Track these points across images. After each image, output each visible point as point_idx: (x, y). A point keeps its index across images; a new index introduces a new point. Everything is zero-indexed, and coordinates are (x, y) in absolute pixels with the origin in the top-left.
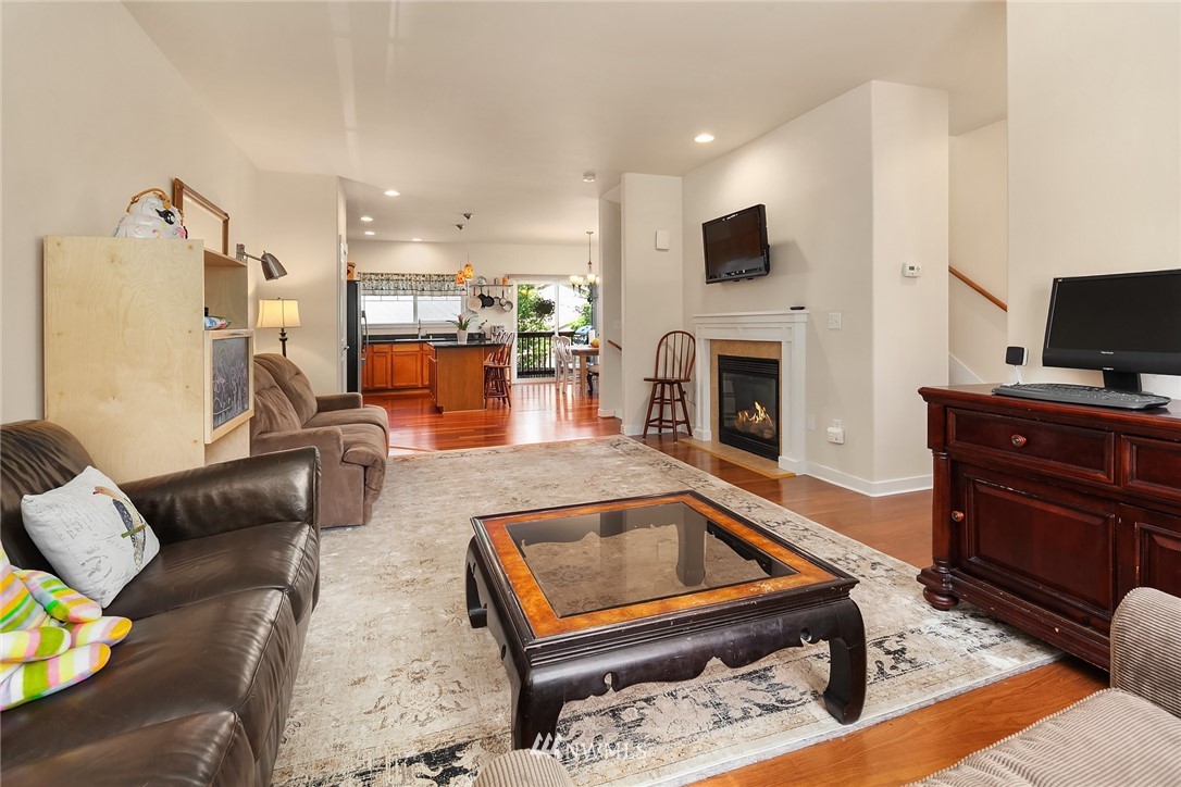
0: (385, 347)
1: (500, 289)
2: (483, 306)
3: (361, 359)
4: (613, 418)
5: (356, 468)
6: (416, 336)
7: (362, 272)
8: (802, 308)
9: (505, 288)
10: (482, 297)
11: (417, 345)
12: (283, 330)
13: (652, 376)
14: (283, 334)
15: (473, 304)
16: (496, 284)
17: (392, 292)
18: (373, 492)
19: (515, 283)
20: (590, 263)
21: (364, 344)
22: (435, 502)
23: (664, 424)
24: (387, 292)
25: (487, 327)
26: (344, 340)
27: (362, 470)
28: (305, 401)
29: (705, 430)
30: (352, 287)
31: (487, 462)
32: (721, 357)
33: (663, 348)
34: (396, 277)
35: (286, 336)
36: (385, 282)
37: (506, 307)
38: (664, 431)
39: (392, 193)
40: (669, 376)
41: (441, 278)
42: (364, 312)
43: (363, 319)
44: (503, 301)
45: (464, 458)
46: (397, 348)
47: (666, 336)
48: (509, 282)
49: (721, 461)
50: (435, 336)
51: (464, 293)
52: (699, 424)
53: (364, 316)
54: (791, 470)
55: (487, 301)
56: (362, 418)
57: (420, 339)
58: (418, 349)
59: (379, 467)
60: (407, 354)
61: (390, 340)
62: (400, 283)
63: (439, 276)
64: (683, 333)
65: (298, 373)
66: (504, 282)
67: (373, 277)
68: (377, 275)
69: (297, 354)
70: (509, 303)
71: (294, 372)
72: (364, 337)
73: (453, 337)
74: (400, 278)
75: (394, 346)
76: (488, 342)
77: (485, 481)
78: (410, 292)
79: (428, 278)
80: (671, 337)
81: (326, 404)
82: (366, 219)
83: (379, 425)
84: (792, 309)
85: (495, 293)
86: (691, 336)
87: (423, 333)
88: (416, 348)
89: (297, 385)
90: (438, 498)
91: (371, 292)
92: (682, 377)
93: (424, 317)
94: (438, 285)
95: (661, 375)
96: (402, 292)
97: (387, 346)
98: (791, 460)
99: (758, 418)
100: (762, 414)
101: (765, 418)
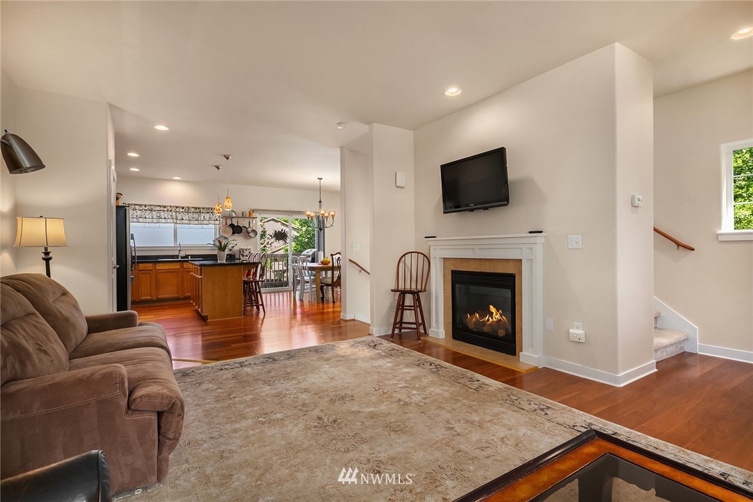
0: (150, 266)
1: (247, 220)
2: (233, 233)
3: (130, 276)
4: (354, 320)
5: (147, 416)
6: (177, 256)
8: (541, 232)
9: (251, 220)
10: (232, 226)
11: (179, 264)
12: (46, 249)
13: (394, 287)
14: (47, 253)
15: (225, 231)
16: (243, 216)
17: (155, 221)
18: (169, 442)
19: (259, 216)
20: (320, 202)
21: (133, 263)
22: (235, 431)
23: (404, 325)
24: (150, 220)
25: (236, 248)
26: (114, 259)
27: (154, 418)
28: (73, 325)
29: (439, 329)
30: (121, 212)
31: (269, 372)
32: (453, 272)
33: (401, 265)
34: (159, 208)
35: (51, 255)
36: (148, 212)
37: (252, 235)
38: (403, 331)
39: (161, 128)
40: (408, 287)
41: (198, 210)
42: (132, 235)
43: (132, 241)
44: (250, 230)
45: (246, 369)
46: (159, 267)
47: (404, 255)
48: (254, 215)
49: (455, 353)
50: (193, 256)
51: (217, 222)
52: (434, 324)
53: (133, 238)
54: (534, 364)
55: (237, 230)
56: (142, 340)
57: (180, 259)
59: (178, 411)
60: (169, 271)
61: (154, 260)
62: (162, 213)
63: (196, 208)
64: (418, 253)
65: (65, 293)
66: (250, 215)
67: (137, 207)
68: (141, 205)
69: (62, 273)
70: (254, 231)
71: (58, 294)
72: (133, 258)
73: (214, 257)
74: (162, 209)
75: (158, 265)
76: (237, 261)
77: (278, 395)
78: (171, 221)
79: (187, 210)
80: (408, 257)
81: (97, 325)
82: (133, 155)
83: (162, 347)
84: (530, 232)
85: (243, 223)
86: (424, 255)
87: (182, 254)
88: (178, 266)
89: (62, 308)
90: (237, 426)
92: (419, 287)
93: (182, 241)
94: (196, 216)
95: (401, 287)
96: (164, 221)
97: (151, 265)
98: (531, 355)
99: (491, 320)
100: (497, 316)
101: (500, 320)
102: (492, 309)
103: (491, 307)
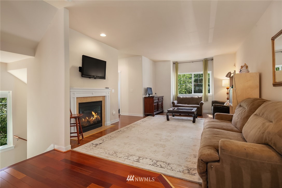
32: (79, 104)
84: (106, 88)
99: (93, 119)
100: (95, 116)
101: (97, 117)
102: (93, 113)
103: (93, 112)
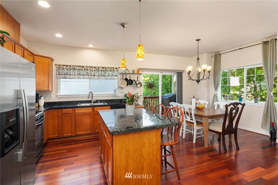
0: (70, 110)
1: (136, 76)
2: (127, 85)
6: (90, 102)
7: (58, 64)
9: (138, 76)
10: (126, 79)
15: (122, 84)
16: (133, 73)
17: (77, 77)
19: (145, 73)
24: (73, 76)
34: (79, 68)
36: (72, 70)
37: (139, 85)
41: (105, 69)
44: (137, 82)
46: (78, 111)
48: (141, 72)
50: (101, 101)
51: (117, 77)
55: (130, 82)
57: (93, 104)
58: (91, 111)
60: (84, 114)
62: (81, 71)
63: (103, 68)
66: (138, 72)
67: (65, 67)
68: (67, 66)
70: (140, 83)
74: (81, 68)
75: (76, 109)
78: (87, 77)
79: (97, 69)
85: (133, 78)
88: (90, 110)
91: (63, 76)
94: (103, 73)
96: (82, 77)
